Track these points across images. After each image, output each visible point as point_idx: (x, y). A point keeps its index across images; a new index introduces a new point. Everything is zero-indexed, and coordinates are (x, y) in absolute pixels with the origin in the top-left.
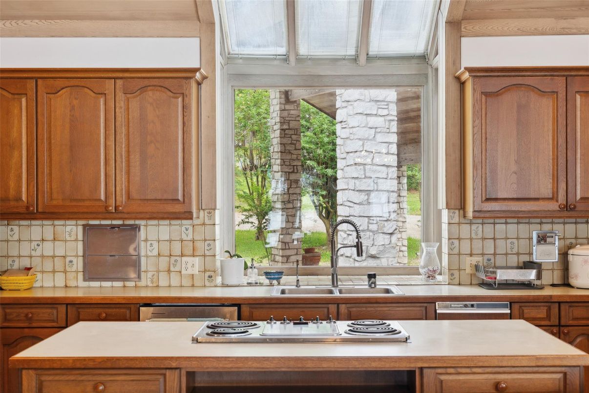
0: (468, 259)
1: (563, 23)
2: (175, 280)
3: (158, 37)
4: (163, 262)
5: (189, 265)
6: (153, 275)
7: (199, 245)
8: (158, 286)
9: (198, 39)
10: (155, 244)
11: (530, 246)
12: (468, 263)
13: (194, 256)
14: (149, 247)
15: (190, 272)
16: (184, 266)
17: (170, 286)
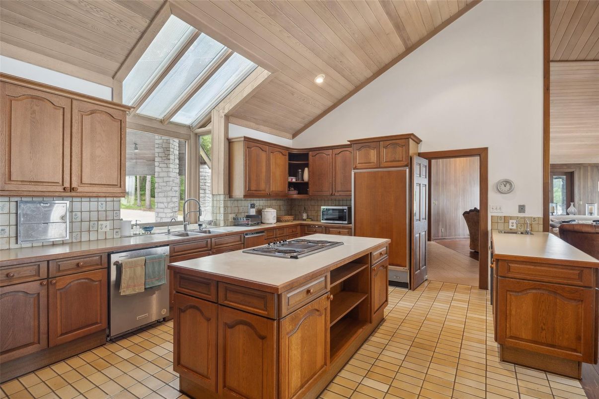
0: (230, 215)
1: (257, 126)
2: (93, 237)
3: (83, 79)
4: (85, 225)
5: (104, 226)
6: (77, 234)
7: (110, 214)
8: (81, 241)
9: (110, 89)
10: (79, 214)
11: (248, 210)
12: (231, 216)
13: (106, 220)
14: (73, 217)
15: (104, 230)
16: (99, 227)
17: (89, 241)
